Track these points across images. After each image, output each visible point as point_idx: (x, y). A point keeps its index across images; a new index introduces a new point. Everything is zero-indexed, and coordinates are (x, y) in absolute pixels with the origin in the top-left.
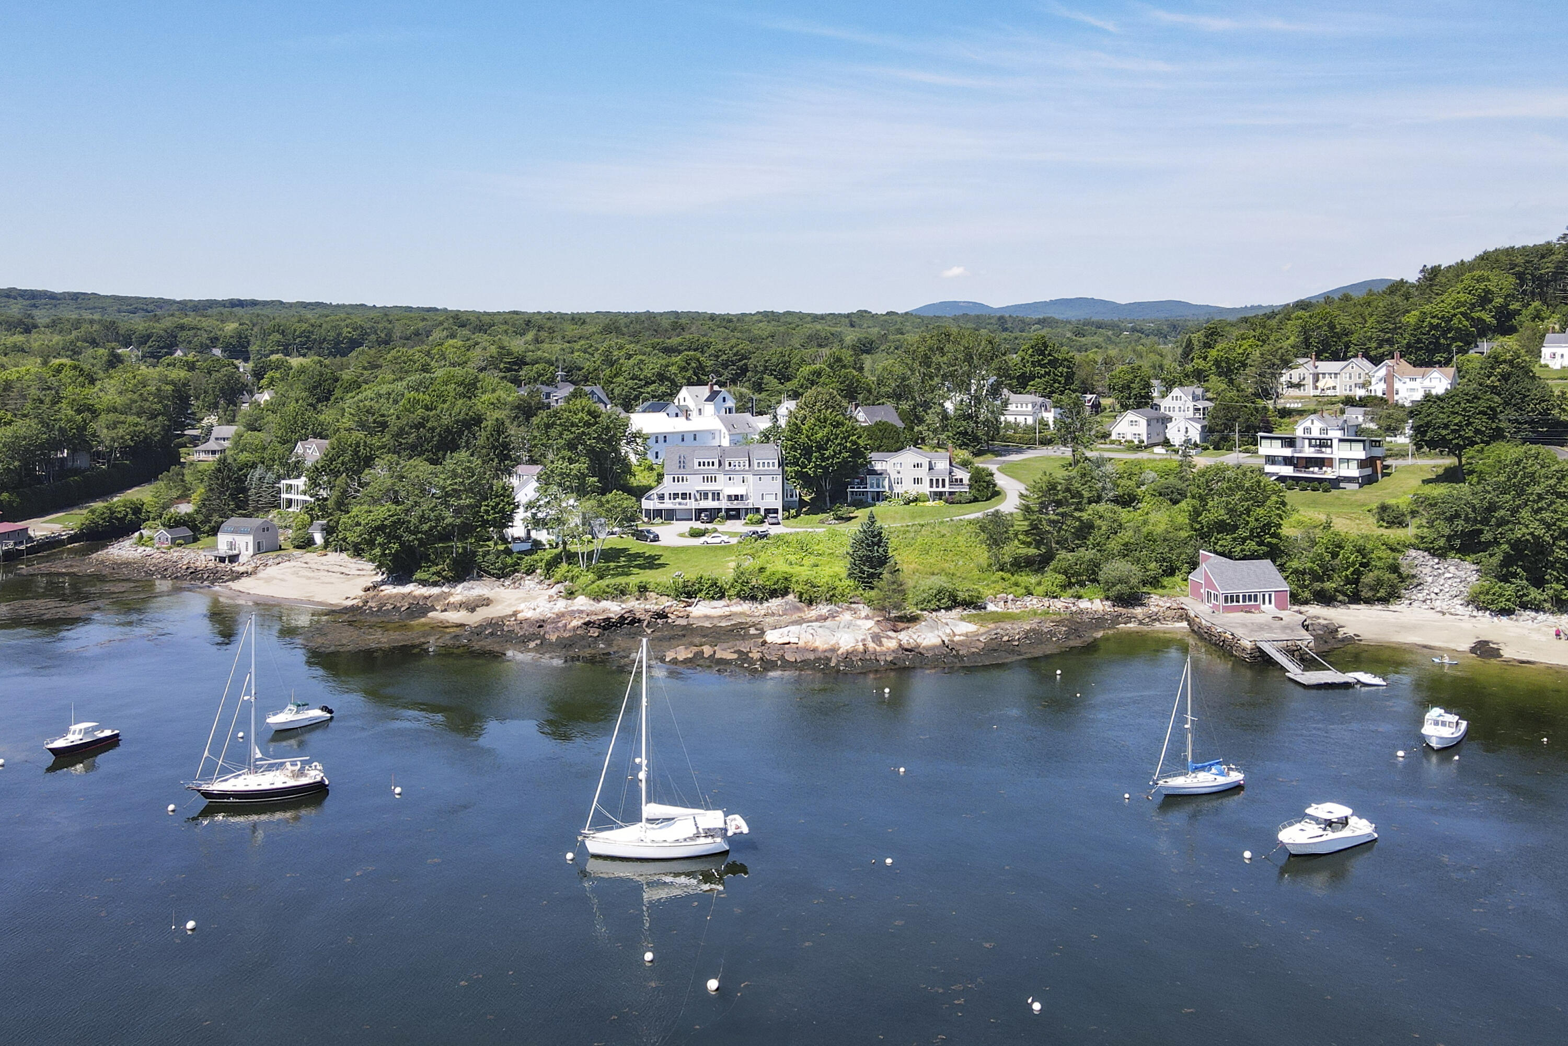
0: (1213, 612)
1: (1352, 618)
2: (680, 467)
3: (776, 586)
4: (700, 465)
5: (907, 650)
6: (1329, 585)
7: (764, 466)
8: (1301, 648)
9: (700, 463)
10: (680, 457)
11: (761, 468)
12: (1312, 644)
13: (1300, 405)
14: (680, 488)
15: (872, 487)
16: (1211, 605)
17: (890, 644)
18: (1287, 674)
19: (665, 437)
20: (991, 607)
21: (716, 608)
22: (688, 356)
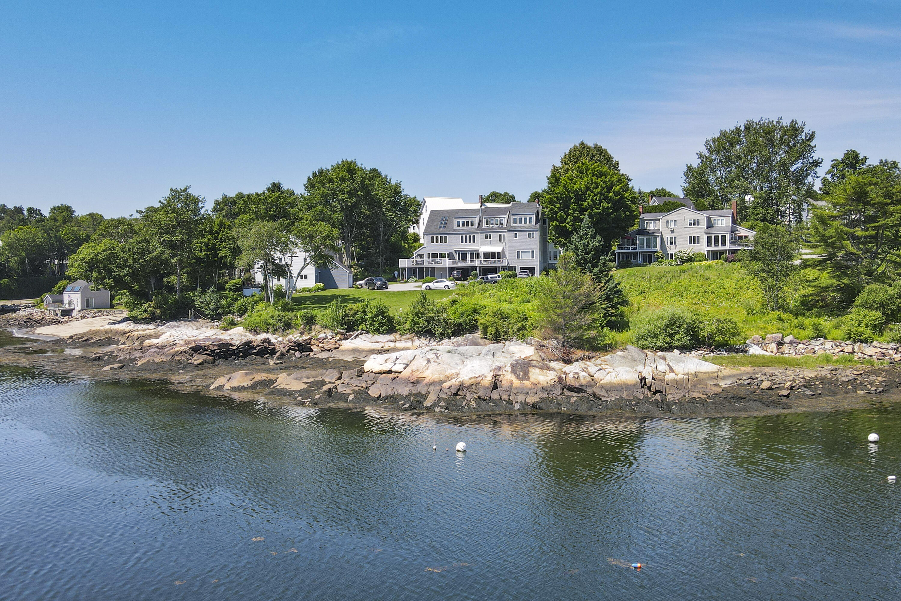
2: (440, 228)
4: (459, 226)
7: (520, 222)
9: (459, 222)
10: (443, 219)
14: (438, 248)
15: (642, 246)
17: (543, 379)
21: (378, 342)
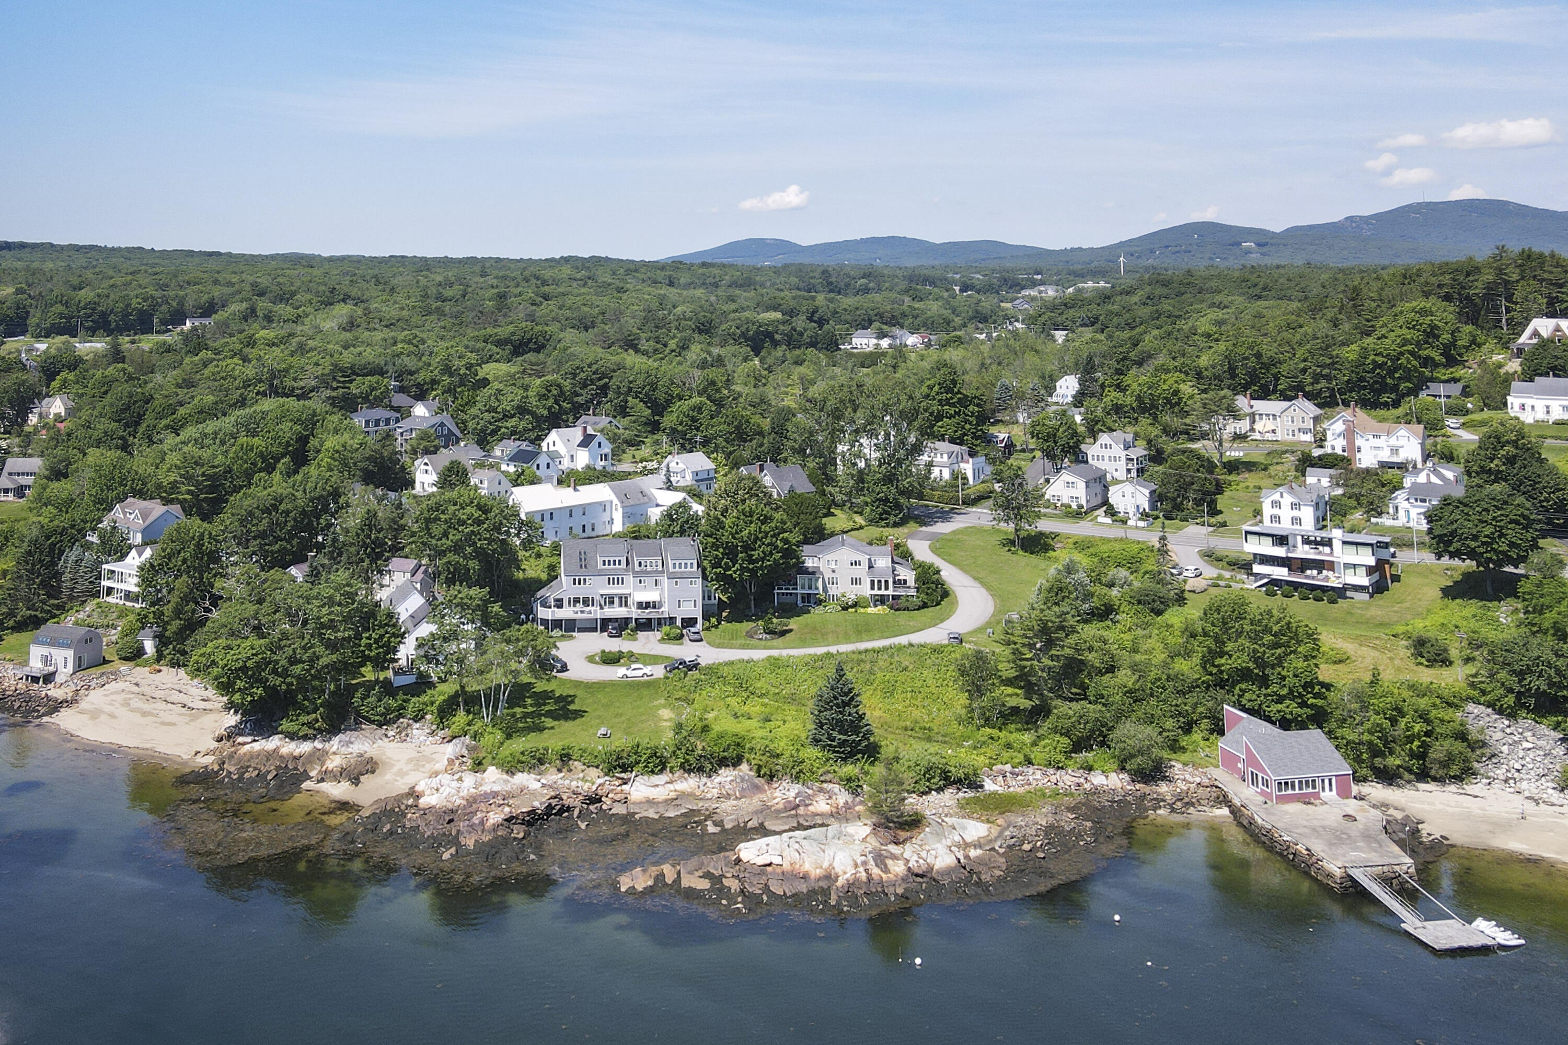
0: (1266, 803)
1: (1427, 807)
2: (581, 567)
3: (726, 754)
4: (604, 564)
5: (917, 875)
6: (1393, 761)
7: (680, 567)
8: (1400, 875)
9: (604, 561)
10: (580, 553)
11: (677, 569)
12: (1412, 870)
13: (1241, 454)
14: (581, 591)
15: (803, 588)
16: (1259, 790)
17: (898, 869)
18: (1402, 925)
19: (552, 514)
20: (989, 786)
21: (657, 786)
22: (548, 381)
